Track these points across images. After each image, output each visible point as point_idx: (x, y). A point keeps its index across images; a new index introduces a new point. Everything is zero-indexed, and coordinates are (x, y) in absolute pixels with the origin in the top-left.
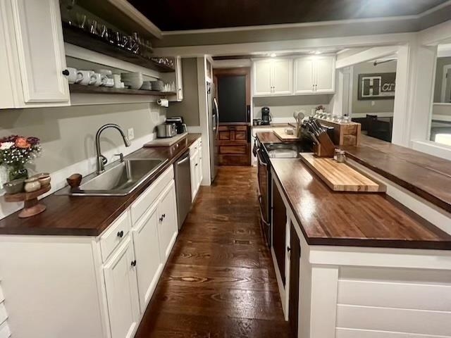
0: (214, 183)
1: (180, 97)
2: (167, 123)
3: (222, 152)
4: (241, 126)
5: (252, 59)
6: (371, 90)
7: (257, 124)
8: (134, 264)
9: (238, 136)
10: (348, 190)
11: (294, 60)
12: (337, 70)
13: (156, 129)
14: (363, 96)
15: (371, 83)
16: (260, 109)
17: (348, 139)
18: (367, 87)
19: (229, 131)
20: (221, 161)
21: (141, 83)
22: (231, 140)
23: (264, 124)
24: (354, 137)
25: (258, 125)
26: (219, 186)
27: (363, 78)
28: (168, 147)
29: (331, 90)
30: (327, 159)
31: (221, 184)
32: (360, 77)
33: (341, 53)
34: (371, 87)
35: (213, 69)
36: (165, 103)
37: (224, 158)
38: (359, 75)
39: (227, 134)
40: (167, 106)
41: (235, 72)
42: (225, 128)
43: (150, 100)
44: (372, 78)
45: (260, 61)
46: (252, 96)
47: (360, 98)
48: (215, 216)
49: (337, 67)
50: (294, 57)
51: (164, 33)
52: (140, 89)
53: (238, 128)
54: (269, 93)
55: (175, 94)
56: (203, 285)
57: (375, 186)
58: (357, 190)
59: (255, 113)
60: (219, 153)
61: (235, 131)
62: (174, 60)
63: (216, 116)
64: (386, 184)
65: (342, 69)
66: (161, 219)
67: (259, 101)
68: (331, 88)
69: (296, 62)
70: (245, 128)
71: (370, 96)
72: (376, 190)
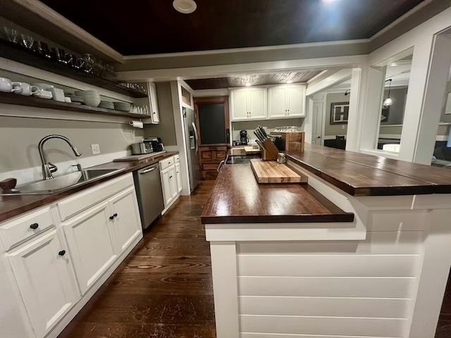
0: (194, 193)
1: (155, 119)
2: (144, 142)
3: (205, 168)
4: (221, 146)
5: (229, 88)
6: (342, 116)
7: (236, 144)
8: (62, 253)
9: (218, 155)
10: (272, 182)
11: (268, 89)
12: (307, 97)
13: (131, 147)
14: (334, 121)
15: (342, 110)
16: (238, 132)
17: (293, 145)
18: (339, 113)
19: (211, 151)
20: (204, 176)
21: (97, 102)
22: (213, 159)
23: (242, 144)
24: (299, 143)
26: (198, 195)
27: (335, 106)
29: (302, 114)
30: (271, 162)
31: (200, 194)
32: (332, 105)
33: (312, 82)
34: (342, 113)
36: (138, 124)
37: (207, 173)
39: (208, 153)
40: (142, 127)
41: (214, 100)
42: (207, 149)
43: (122, 121)
44: (342, 106)
45: (236, 90)
46: (231, 121)
47: (332, 123)
48: (186, 218)
49: (307, 95)
50: (268, 86)
51: (126, 58)
52: (99, 106)
53: (219, 149)
54: (246, 118)
55: (150, 117)
56: (157, 271)
57: (297, 178)
58: (280, 182)
59: (234, 135)
60: (202, 169)
61: (216, 151)
62: (145, 84)
63: (195, 137)
64: (308, 176)
65: (311, 96)
66: (112, 218)
67: (237, 124)
68: (302, 113)
69: (270, 90)
70: (225, 148)
71: (341, 121)
72: (298, 181)
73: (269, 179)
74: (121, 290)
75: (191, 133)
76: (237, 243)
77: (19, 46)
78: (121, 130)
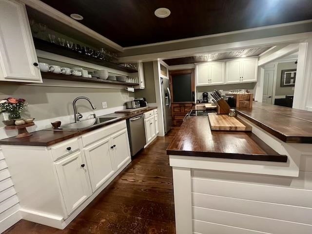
0: (167, 135)
1: (142, 86)
2: (135, 101)
3: (176, 119)
4: (188, 103)
5: (195, 63)
6: (292, 80)
8: (83, 166)
9: (186, 109)
10: (222, 129)
11: (225, 62)
12: (259, 67)
13: (126, 104)
14: (285, 84)
15: (292, 75)
16: (201, 93)
17: (243, 103)
18: (289, 78)
19: (180, 107)
20: (175, 124)
21: (107, 77)
22: (182, 112)
23: (204, 102)
24: (248, 102)
25: (200, 103)
26: (170, 136)
27: (285, 73)
28: (130, 112)
29: (255, 80)
30: (224, 116)
33: (263, 55)
34: (292, 78)
35: (169, 71)
36: (131, 89)
37: (177, 122)
38: (282, 71)
40: (133, 91)
41: (184, 72)
42: (177, 105)
43: (121, 87)
44: (293, 72)
45: (200, 65)
46: (196, 86)
47: (282, 86)
49: (259, 65)
50: (226, 60)
51: (124, 49)
52: (107, 79)
53: (187, 105)
54: (207, 83)
55: (139, 85)
56: (139, 184)
57: (243, 127)
58: (229, 130)
59: (198, 96)
60: (173, 119)
61: (184, 107)
62: (136, 64)
63: (169, 97)
64: (252, 126)
65: (263, 66)
66: (112, 147)
67: (200, 88)
69: (228, 63)
70: (191, 105)
71: (290, 84)
72: (244, 130)
73: (220, 127)
74: (116, 193)
75: (166, 94)
76: (191, 170)
77: (66, 48)
78: (120, 93)
